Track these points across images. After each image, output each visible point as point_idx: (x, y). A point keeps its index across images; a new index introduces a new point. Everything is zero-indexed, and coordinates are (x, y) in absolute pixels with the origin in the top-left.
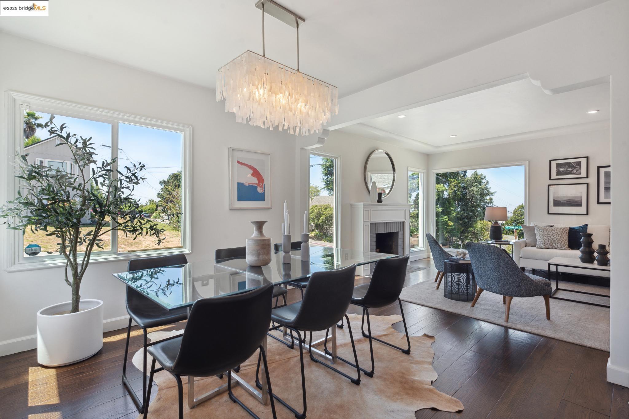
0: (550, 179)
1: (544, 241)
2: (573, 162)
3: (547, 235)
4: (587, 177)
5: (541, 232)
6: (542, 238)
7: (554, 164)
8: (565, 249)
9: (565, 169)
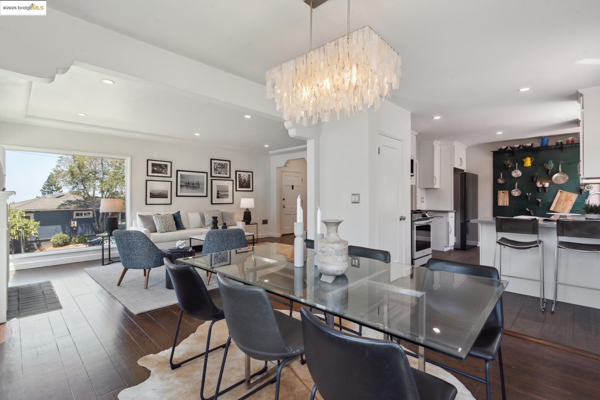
0: (148, 175)
1: (164, 226)
2: (163, 164)
3: (165, 222)
4: (171, 177)
5: (160, 219)
6: (162, 224)
7: (150, 163)
8: (175, 231)
9: (158, 169)
